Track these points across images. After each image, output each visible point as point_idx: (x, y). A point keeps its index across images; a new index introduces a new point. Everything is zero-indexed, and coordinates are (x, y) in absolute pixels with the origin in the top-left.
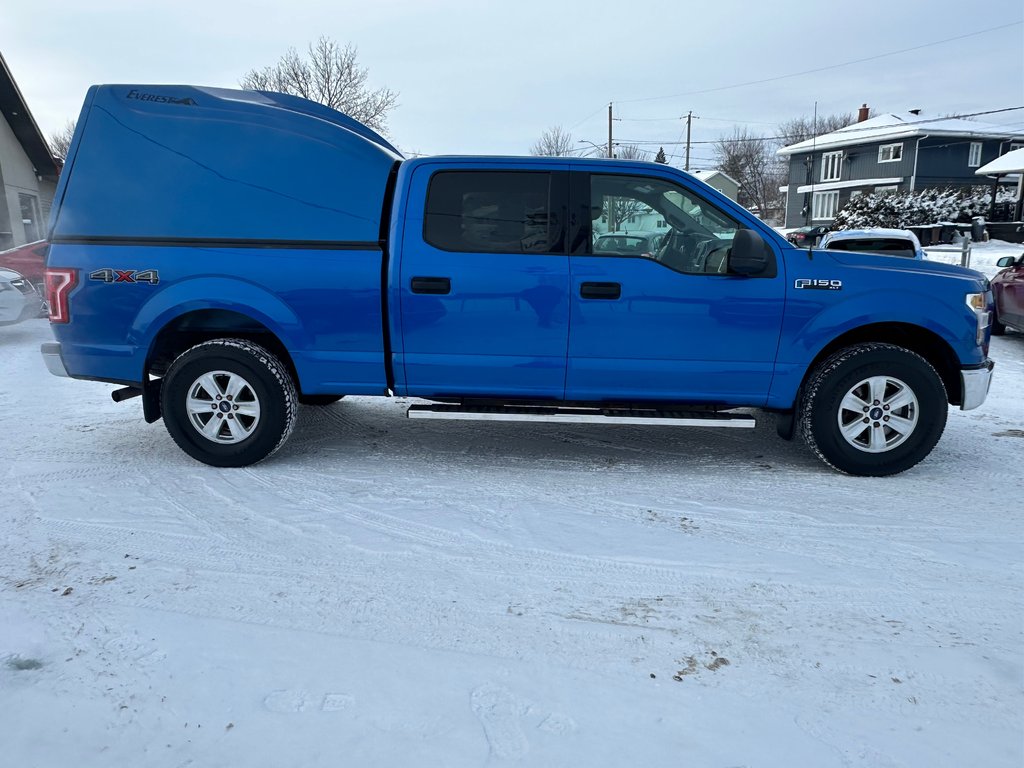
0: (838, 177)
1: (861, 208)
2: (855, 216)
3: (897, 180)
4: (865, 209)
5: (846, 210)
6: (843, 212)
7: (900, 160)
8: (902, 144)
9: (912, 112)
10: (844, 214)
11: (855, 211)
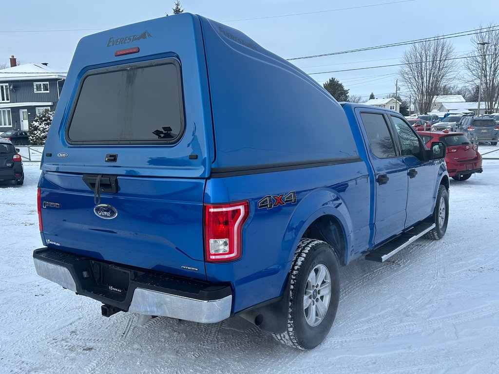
0: (8, 100)
1: (45, 120)
2: (43, 125)
3: (50, 104)
4: (48, 121)
5: (36, 121)
6: (34, 122)
7: (48, 92)
8: (48, 83)
9: (43, 64)
10: (36, 124)
11: (42, 122)
